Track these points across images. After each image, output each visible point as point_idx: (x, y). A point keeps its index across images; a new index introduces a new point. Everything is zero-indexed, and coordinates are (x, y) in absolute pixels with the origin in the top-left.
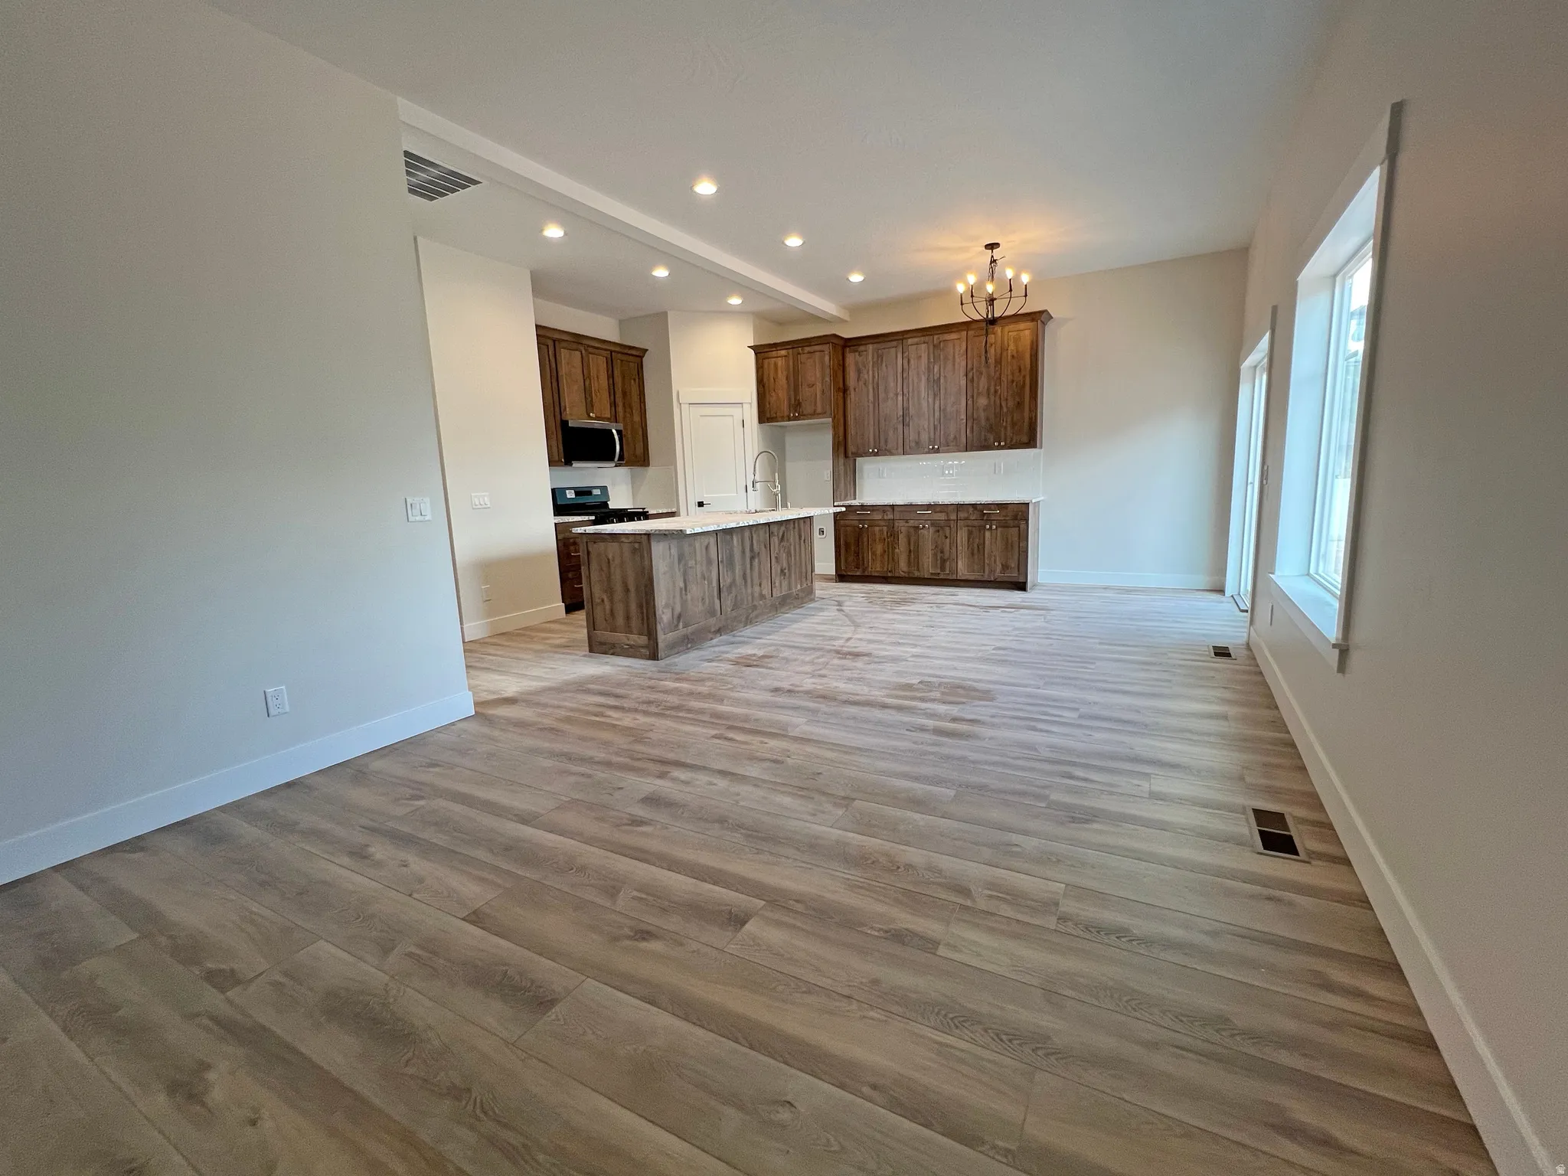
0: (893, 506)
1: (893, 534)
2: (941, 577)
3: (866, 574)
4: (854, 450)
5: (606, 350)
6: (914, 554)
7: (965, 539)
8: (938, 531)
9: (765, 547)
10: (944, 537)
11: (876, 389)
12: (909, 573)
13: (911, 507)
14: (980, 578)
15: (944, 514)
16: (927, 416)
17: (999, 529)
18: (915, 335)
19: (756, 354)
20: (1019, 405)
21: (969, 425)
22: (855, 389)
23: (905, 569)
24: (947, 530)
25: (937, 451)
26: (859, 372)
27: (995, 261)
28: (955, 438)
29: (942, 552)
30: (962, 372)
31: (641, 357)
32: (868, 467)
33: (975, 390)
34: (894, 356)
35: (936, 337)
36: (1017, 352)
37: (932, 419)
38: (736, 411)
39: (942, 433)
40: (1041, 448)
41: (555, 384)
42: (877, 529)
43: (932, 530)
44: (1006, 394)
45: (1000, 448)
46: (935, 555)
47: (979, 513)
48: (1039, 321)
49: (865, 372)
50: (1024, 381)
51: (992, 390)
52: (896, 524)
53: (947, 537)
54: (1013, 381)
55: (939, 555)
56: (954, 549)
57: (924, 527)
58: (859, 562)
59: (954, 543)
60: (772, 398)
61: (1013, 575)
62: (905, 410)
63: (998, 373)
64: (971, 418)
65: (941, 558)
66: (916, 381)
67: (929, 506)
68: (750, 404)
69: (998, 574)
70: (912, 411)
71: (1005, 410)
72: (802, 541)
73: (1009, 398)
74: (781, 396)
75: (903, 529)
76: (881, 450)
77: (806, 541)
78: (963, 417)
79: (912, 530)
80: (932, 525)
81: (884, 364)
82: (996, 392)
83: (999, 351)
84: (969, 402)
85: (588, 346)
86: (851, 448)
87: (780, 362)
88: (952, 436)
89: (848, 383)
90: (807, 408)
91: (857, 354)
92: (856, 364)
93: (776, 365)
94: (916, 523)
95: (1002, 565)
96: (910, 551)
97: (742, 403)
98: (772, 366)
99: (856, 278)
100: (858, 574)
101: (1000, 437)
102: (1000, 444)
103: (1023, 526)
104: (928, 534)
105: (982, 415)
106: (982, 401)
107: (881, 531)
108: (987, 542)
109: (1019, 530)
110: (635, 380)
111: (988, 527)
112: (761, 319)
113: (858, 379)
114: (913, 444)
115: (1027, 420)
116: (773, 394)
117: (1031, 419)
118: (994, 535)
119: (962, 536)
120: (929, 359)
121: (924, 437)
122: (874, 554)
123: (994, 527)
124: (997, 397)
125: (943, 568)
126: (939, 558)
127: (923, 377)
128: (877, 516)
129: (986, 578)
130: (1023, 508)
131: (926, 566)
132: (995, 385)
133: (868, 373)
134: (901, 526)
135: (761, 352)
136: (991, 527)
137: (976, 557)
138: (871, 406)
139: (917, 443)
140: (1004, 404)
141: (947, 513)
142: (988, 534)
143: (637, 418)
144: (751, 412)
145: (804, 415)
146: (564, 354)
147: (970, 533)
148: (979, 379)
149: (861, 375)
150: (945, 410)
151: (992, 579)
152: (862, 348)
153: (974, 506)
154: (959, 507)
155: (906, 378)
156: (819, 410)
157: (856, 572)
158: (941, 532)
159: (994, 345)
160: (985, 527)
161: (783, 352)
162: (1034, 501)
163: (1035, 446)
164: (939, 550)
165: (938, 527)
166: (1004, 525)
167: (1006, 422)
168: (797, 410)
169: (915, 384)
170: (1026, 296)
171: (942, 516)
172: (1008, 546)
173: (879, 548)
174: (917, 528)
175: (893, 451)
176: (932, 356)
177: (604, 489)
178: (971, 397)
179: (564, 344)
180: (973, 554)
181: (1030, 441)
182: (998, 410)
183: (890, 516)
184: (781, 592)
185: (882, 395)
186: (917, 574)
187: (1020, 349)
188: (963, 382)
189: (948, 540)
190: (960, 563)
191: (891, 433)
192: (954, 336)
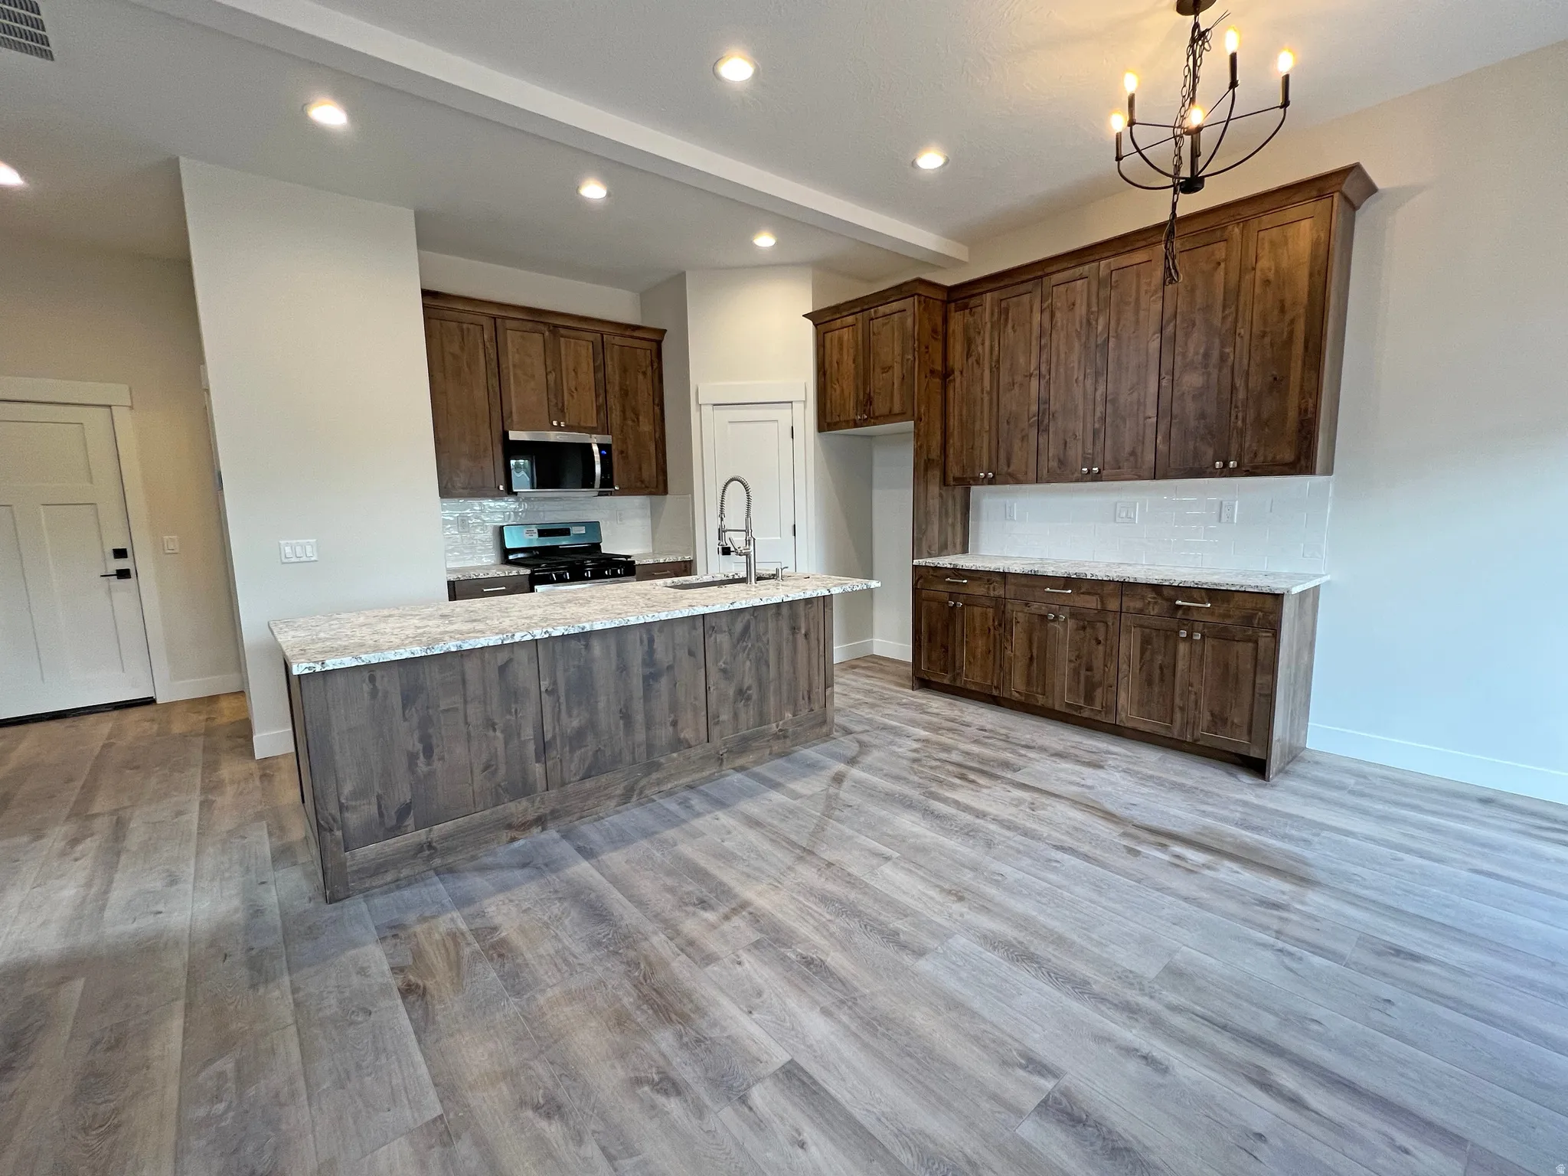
0: (1004, 575)
1: (1003, 623)
2: (1086, 714)
3: (958, 684)
4: (958, 474)
5: (597, 332)
6: (1038, 661)
7: (1135, 651)
8: (1084, 628)
9: (691, 653)
10: (1093, 642)
11: (995, 369)
12: (1027, 696)
13: (1034, 580)
14: (1163, 732)
15: (1094, 598)
16: (1081, 413)
17: (1209, 642)
18: (1065, 265)
19: (816, 325)
20: (1278, 384)
21: (1163, 427)
22: (961, 373)
23: (1022, 688)
24: (1101, 627)
25: (1097, 478)
26: (969, 342)
27: (1202, 35)
28: (1133, 453)
29: (1089, 669)
30: (1153, 325)
31: (659, 343)
32: (988, 501)
33: (1178, 359)
34: (1029, 307)
35: (1103, 263)
36: (1277, 271)
37: (1089, 419)
38: (783, 415)
39: (1108, 443)
40: (1329, 471)
41: (494, 382)
42: (977, 611)
43: (1071, 623)
44: (1245, 361)
45: (1226, 472)
46: (1076, 672)
47: (1166, 604)
48: (1336, 195)
49: (979, 340)
50: (1291, 333)
51: (1215, 354)
52: (1009, 607)
53: (1099, 642)
54: (1264, 335)
55: (1083, 673)
56: (1113, 668)
57: (1056, 617)
58: (949, 664)
59: (1111, 654)
60: (835, 393)
61: (1240, 742)
62: (1044, 402)
63: (1230, 319)
64: (1165, 412)
65: (1087, 678)
66: (1063, 349)
67: (1068, 581)
68: (805, 402)
69: (1202, 732)
70: (1054, 406)
71: (1241, 395)
72: (800, 638)
73: (1253, 369)
74: (846, 388)
75: (1021, 617)
76: (1004, 476)
77: (813, 636)
78: (1151, 411)
79: (1036, 620)
80: (1073, 615)
81: (1010, 325)
82: (1223, 358)
83: (1234, 278)
84: (1164, 383)
85: (556, 326)
86: (954, 471)
87: (846, 334)
88: (1128, 449)
89: (951, 363)
90: (880, 406)
91: (967, 311)
92: (966, 328)
93: (840, 340)
94: (1043, 610)
95: (1212, 715)
96: (1031, 659)
97: (791, 402)
98: (836, 342)
99: (930, 160)
100: (946, 681)
101: (1228, 454)
102: (1226, 464)
103: (1264, 639)
104: (1064, 630)
105: (1191, 407)
106: (1193, 380)
107: (984, 616)
108: (1181, 665)
109: (1256, 649)
110: (644, 373)
111: (1183, 634)
112: (823, 269)
113: (968, 355)
114: (1054, 464)
115: (1293, 414)
116: (837, 387)
117: (1303, 411)
118: (1198, 649)
119: (1129, 645)
120: (1089, 306)
121: (1075, 452)
122: (972, 653)
123: (1198, 637)
124: (1226, 371)
125: (1089, 698)
126: (1082, 679)
127: (1077, 345)
128: (978, 590)
129: (1175, 734)
130: (1269, 603)
131: (1057, 689)
132: (1223, 346)
133: (983, 344)
134: (1019, 615)
135: (821, 319)
136: (1190, 636)
137: (1156, 689)
138: (986, 398)
139: (1062, 463)
140: (1239, 383)
141: (1102, 598)
142: (1183, 648)
143: (646, 427)
144: (806, 415)
145: (877, 418)
146: (512, 340)
147: (1146, 642)
148: (1187, 335)
149: (973, 347)
150: (1114, 401)
151: (1189, 738)
152: (973, 302)
153: (1157, 588)
154: (1126, 587)
155: (1046, 345)
156: (897, 409)
157: (944, 677)
158: (1088, 630)
159: (1223, 265)
160: (1177, 633)
161: (850, 319)
162: (1296, 590)
163: (1309, 470)
164: (1083, 666)
165: (1084, 621)
166: (1223, 635)
167: (1244, 420)
168: (868, 412)
169: (1062, 356)
170: (1285, 104)
171: (1092, 603)
172: (1227, 677)
173: (981, 644)
174: (1043, 618)
175: (1020, 476)
176: (1094, 300)
177: (594, 527)
178: (1169, 375)
179: (509, 324)
180: (1150, 682)
181: (1298, 459)
182: (1226, 395)
183: (1000, 592)
184: (736, 730)
185: (1004, 379)
186: (1041, 700)
187: (1284, 264)
188: (1155, 345)
189: (1101, 648)
190: (1123, 695)
191: (1017, 444)
192: (1139, 257)
